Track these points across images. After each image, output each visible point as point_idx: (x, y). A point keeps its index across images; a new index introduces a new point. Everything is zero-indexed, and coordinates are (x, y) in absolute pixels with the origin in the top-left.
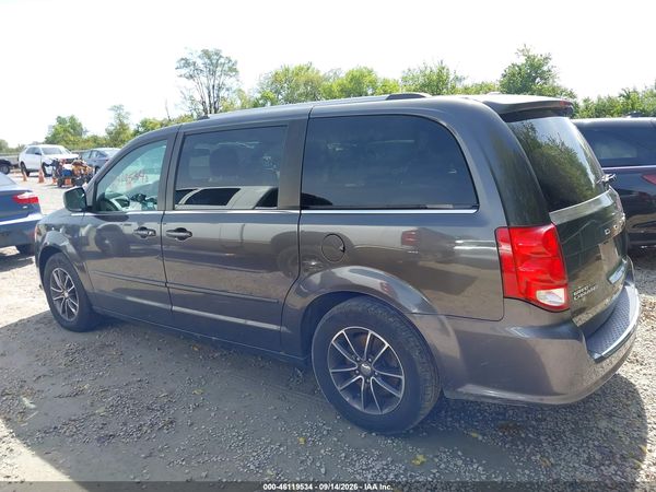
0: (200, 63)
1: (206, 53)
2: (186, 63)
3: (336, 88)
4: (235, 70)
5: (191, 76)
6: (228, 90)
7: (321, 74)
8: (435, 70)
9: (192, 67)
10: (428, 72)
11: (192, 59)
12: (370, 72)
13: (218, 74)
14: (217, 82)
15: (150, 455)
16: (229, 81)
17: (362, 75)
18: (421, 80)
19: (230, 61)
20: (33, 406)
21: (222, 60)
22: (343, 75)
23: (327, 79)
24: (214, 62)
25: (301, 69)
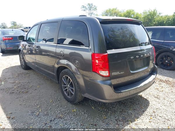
0: (87, 7)
1: (89, 4)
2: (84, 7)
3: (122, 15)
4: (96, 9)
5: (85, 10)
6: (94, 14)
7: (119, 11)
8: (153, 11)
9: (85, 8)
10: (150, 11)
11: (85, 6)
12: (133, 11)
13: (92, 10)
14: (91, 12)
15: (17, 98)
16: (94, 12)
17: (131, 11)
18: (148, 13)
19: (95, 6)
20: (3, 84)
21: (93, 6)
22: (125, 11)
23: (121, 12)
24: (91, 6)
25: (114, 9)
